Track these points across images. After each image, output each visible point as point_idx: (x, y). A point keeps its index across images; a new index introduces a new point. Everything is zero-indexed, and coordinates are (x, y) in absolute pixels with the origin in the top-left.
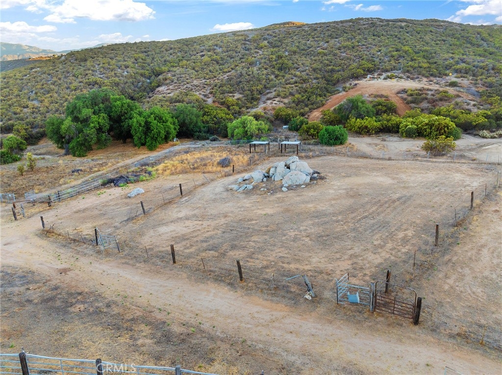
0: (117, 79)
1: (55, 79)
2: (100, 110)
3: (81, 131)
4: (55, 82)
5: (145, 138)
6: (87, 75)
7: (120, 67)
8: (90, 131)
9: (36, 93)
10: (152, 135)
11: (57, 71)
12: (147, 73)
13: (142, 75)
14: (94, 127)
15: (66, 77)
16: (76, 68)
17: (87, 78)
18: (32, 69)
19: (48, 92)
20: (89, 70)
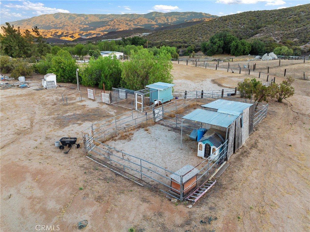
0: (237, 29)
1: (210, 29)
2: (221, 40)
3: (212, 46)
4: (210, 30)
5: (235, 51)
6: (224, 27)
7: (240, 24)
8: (215, 47)
9: (201, 34)
10: (238, 50)
11: (212, 25)
12: (253, 27)
13: (250, 28)
14: (217, 45)
15: (215, 28)
16: (220, 24)
17: (224, 28)
18: (203, 24)
19: (206, 34)
20: (226, 25)
